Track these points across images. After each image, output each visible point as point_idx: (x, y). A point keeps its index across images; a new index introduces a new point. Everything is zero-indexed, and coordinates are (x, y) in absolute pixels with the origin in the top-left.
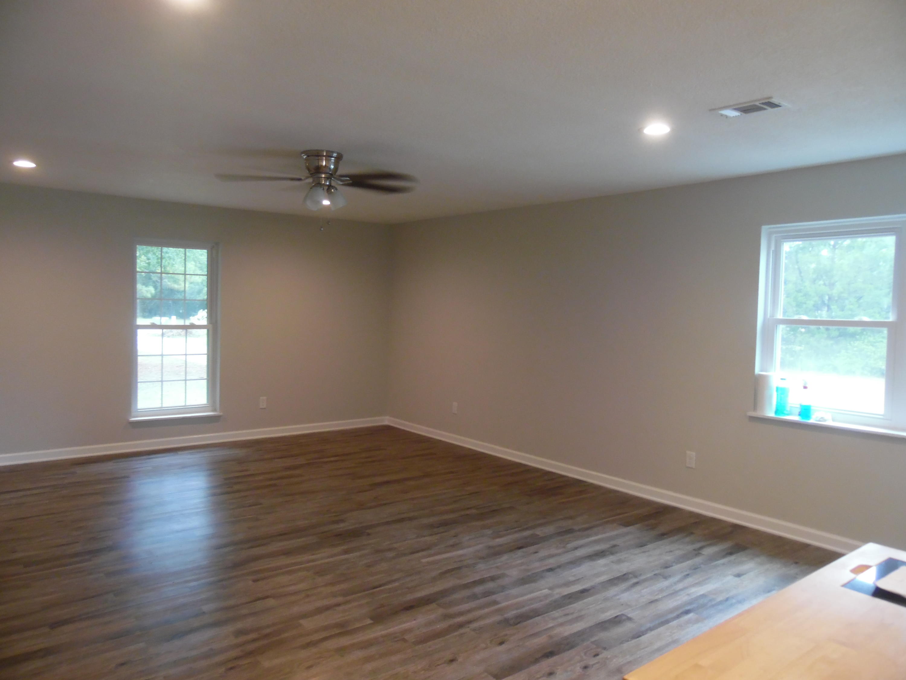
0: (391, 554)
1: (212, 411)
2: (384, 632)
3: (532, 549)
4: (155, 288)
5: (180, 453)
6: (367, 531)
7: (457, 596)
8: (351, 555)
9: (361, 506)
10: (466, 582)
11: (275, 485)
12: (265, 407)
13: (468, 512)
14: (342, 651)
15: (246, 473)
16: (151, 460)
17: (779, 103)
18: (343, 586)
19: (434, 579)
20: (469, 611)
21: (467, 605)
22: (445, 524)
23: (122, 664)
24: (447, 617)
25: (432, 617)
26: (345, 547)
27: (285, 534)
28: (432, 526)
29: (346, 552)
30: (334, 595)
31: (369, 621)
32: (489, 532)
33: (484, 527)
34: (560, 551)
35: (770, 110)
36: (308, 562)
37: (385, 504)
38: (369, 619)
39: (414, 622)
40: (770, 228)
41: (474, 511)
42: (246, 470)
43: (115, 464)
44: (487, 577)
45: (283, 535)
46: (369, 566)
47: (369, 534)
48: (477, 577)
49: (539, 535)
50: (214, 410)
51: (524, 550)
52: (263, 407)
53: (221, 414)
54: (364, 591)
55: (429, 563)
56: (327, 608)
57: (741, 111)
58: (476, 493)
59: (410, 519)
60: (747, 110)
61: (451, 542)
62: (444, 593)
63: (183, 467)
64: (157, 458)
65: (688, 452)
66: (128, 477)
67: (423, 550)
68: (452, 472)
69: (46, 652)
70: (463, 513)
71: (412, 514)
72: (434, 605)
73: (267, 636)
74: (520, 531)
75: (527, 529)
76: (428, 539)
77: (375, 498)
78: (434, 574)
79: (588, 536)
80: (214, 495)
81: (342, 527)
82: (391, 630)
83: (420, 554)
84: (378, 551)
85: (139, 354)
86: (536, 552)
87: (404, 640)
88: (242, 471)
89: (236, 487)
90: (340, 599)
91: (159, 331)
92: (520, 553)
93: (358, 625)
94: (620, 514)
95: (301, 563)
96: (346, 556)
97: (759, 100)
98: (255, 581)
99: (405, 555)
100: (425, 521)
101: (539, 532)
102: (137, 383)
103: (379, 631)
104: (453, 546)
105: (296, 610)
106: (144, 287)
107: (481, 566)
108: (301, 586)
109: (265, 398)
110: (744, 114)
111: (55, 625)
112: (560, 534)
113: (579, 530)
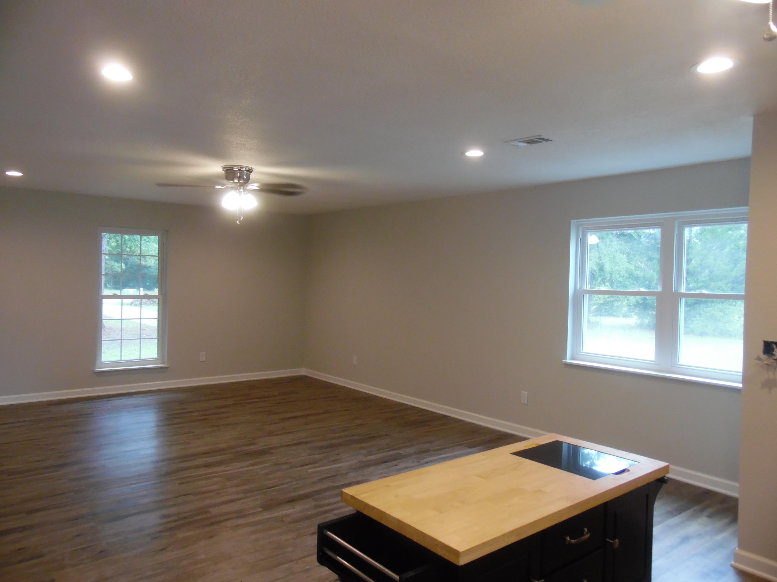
0: (285, 467)
1: (161, 364)
2: (269, 516)
3: (394, 463)
4: (126, 264)
5: (134, 396)
6: (271, 451)
7: (328, 494)
8: (256, 467)
9: (271, 434)
10: (337, 485)
11: (207, 419)
12: (204, 360)
13: (352, 438)
14: (237, 527)
15: (186, 411)
16: (110, 402)
17: (549, 139)
18: (246, 487)
19: (314, 483)
20: (335, 503)
21: (334, 499)
22: (332, 446)
23: (78, 536)
24: (317, 507)
25: (306, 507)
26: (251, 462)
27: (208, 453)
28: (322, 447)
29: (252, 465)
30: (237, 493)
31: (260, 509)
32: (364, 451)
33: (362, 448)
34: (414, 464)
35: (545, 143)
36: (223, 471)
37: (289, 433)
38: (260, 508)
39: (292, 510)
40: (577, 222)
41: (357, 437)
42: (185, 409)
43: (82, 404)
44: (354, 482)
45: (206, 453)
46: (267, 474)
47: (272, 453)
48: (347, 481)
49: (402, 454)
50: (164, 363)
51: (387, 463)
52: (203, 360)
53: (169, 366)
54: (260, 490)
55: (313, 472)
56: (231, 501)
57: (526, 143)
58: (363, 424)
59: (307, 443)
60: (530, 142)
61: (333, 458)
62: (318, 492)
63: (136, 406)
64: (115, 400)
65: (522, 392)
66: (92, 414)
67: (310, 464)
68: (347, 410)
69: (24, 529)
70: (347, 439)
71: (307, 440)
72: (310, 499)
73: (185, 518)
74: (388, 451)
75: (394, 450)
76: (317, 456)
77: (282, 428)
78: (315, 479)
79: (439, 455)
80: (158, 426)
81: (253, 448)
82: (274, 515)
83: (307, 467)
84: (276, 464)
85: (103, 318)
86: (396, 465)
87: (282, 521)
88: (183, 409)
89: (176, 421)
90: (242, 495)
91: (120, 300)
92: (384, 466)
93: (252, 511)
94: (468, 440)
95: (217, 472)
96: (251, 468)
97: (534, 136)
98: (180, 484)
99: (296, 467)
100: (317, 444)
101: (402, 452)
102: (101, 341)
103: (266, 515)
104: (333, 461)
105: (208, 502)
106: (116, 263)
107: (352, 474)
108: (214, 487)
109: (204, 353)
110: (529, 145)
111: (31, 512)
112: (417, 453)
113: (434, 450)
